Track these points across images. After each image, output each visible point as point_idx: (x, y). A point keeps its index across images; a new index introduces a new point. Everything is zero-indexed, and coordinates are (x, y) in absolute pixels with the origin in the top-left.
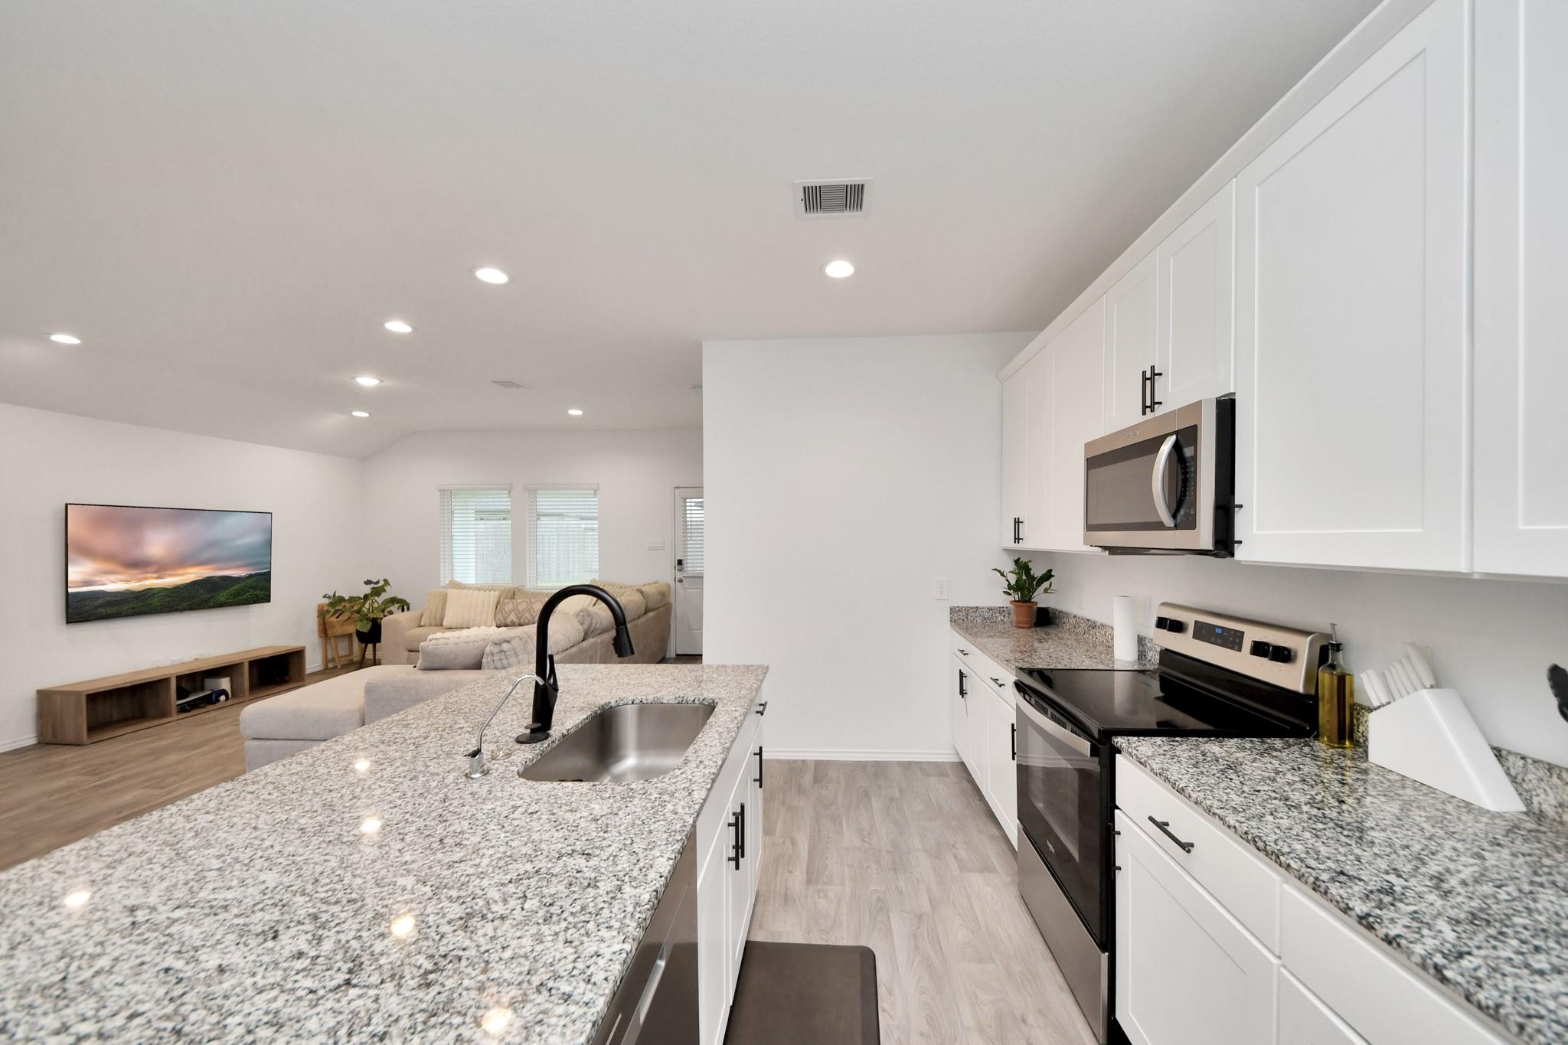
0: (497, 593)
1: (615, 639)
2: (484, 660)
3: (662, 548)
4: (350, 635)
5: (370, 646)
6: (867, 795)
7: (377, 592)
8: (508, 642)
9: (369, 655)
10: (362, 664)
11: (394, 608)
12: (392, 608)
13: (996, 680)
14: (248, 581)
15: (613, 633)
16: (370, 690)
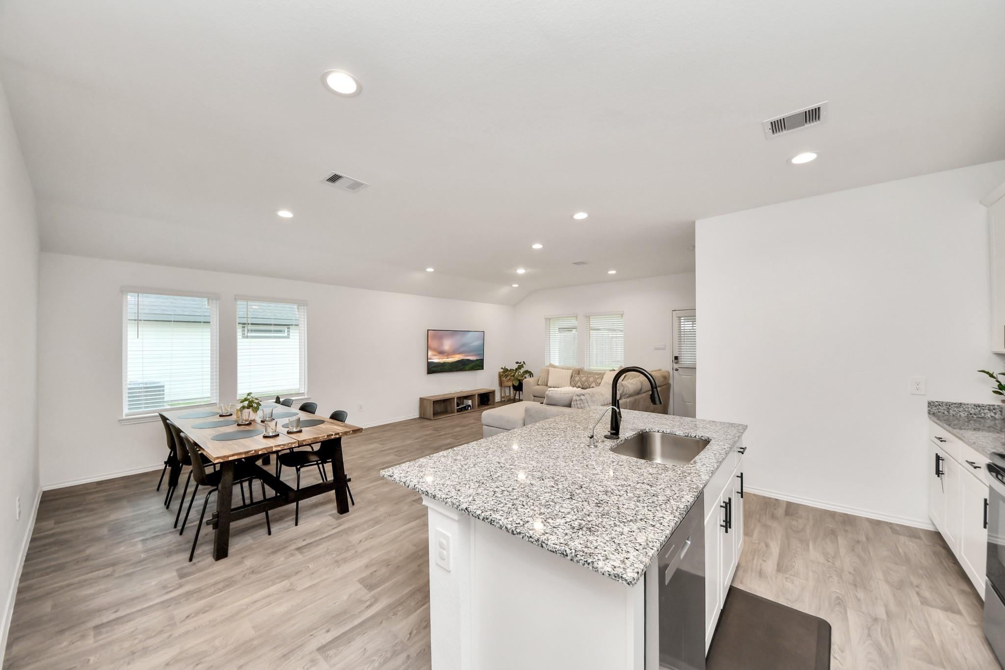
0: (571, 371)
1: (651, 395)
2: (572, 403)
3: (664, 349)
4: (510, 387)
5: (518, 392)
6: (833, 533)
7: (520, 367)
8: (584, 395)
9: (517, 397)
10: (514, 401)
11: (527, 375)
12: (526, 376)
13: (972, 463)
14: (477, 362)
15: (651, 393)
16: (527, 410)
